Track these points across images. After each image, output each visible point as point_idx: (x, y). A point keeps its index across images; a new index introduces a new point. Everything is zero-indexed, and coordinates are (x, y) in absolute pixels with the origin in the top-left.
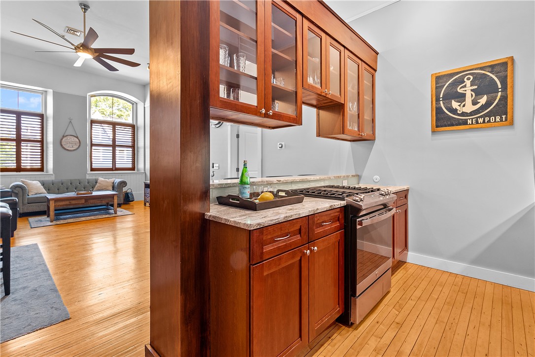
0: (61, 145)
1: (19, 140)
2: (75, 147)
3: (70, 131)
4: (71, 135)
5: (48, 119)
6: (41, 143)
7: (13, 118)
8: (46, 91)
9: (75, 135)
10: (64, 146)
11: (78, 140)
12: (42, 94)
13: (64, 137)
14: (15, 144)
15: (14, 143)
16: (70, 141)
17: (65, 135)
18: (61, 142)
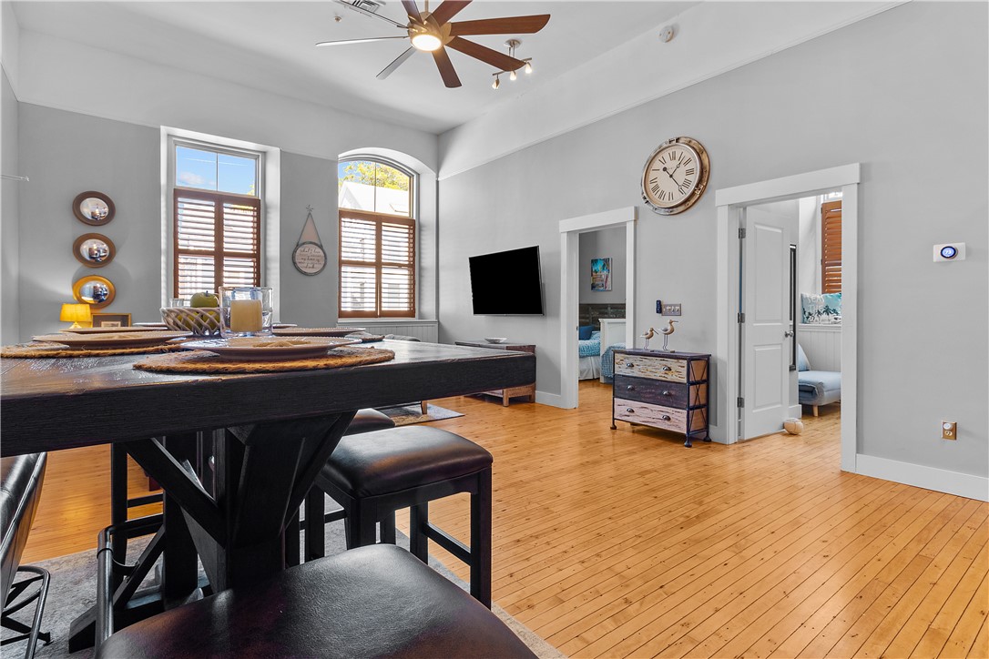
0: (294, 263)
1: (219, 255)
2: (318, 267)
3: (309, 235)
4: (311, 243)
5: (269, 210)
6: (255, 259)
7: (209, 207)
8: (264, 153)
9: (317, 242)
10: (299, 265)
11: (322, 254)
12: (257, 158)
13: (298, 245)
14: (213, 262)
15: (211, 260)
16: (309, 254)
17: (300, 242)
18: (293, 258)
